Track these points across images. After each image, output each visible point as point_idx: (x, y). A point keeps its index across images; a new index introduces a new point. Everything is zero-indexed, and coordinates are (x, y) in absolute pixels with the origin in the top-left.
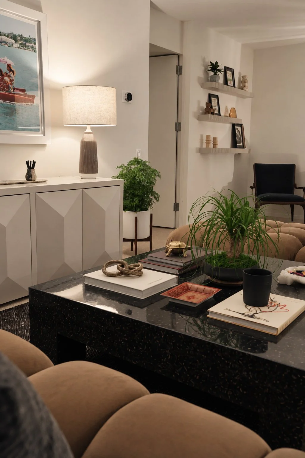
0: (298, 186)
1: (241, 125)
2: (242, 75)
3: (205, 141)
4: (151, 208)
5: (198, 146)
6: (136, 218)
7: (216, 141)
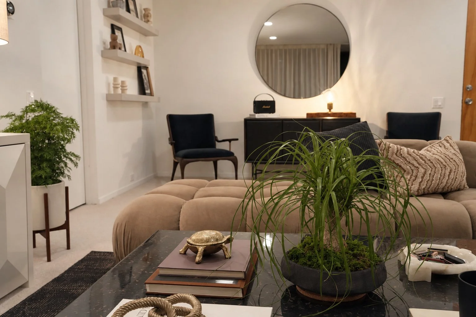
0: (220, 139)
1: (146, 68)
2: (144, 7)
3: (112, 86)
4: (69, 178)
5: (105, 92)
6: (46, 196)
7: (125, 85)
